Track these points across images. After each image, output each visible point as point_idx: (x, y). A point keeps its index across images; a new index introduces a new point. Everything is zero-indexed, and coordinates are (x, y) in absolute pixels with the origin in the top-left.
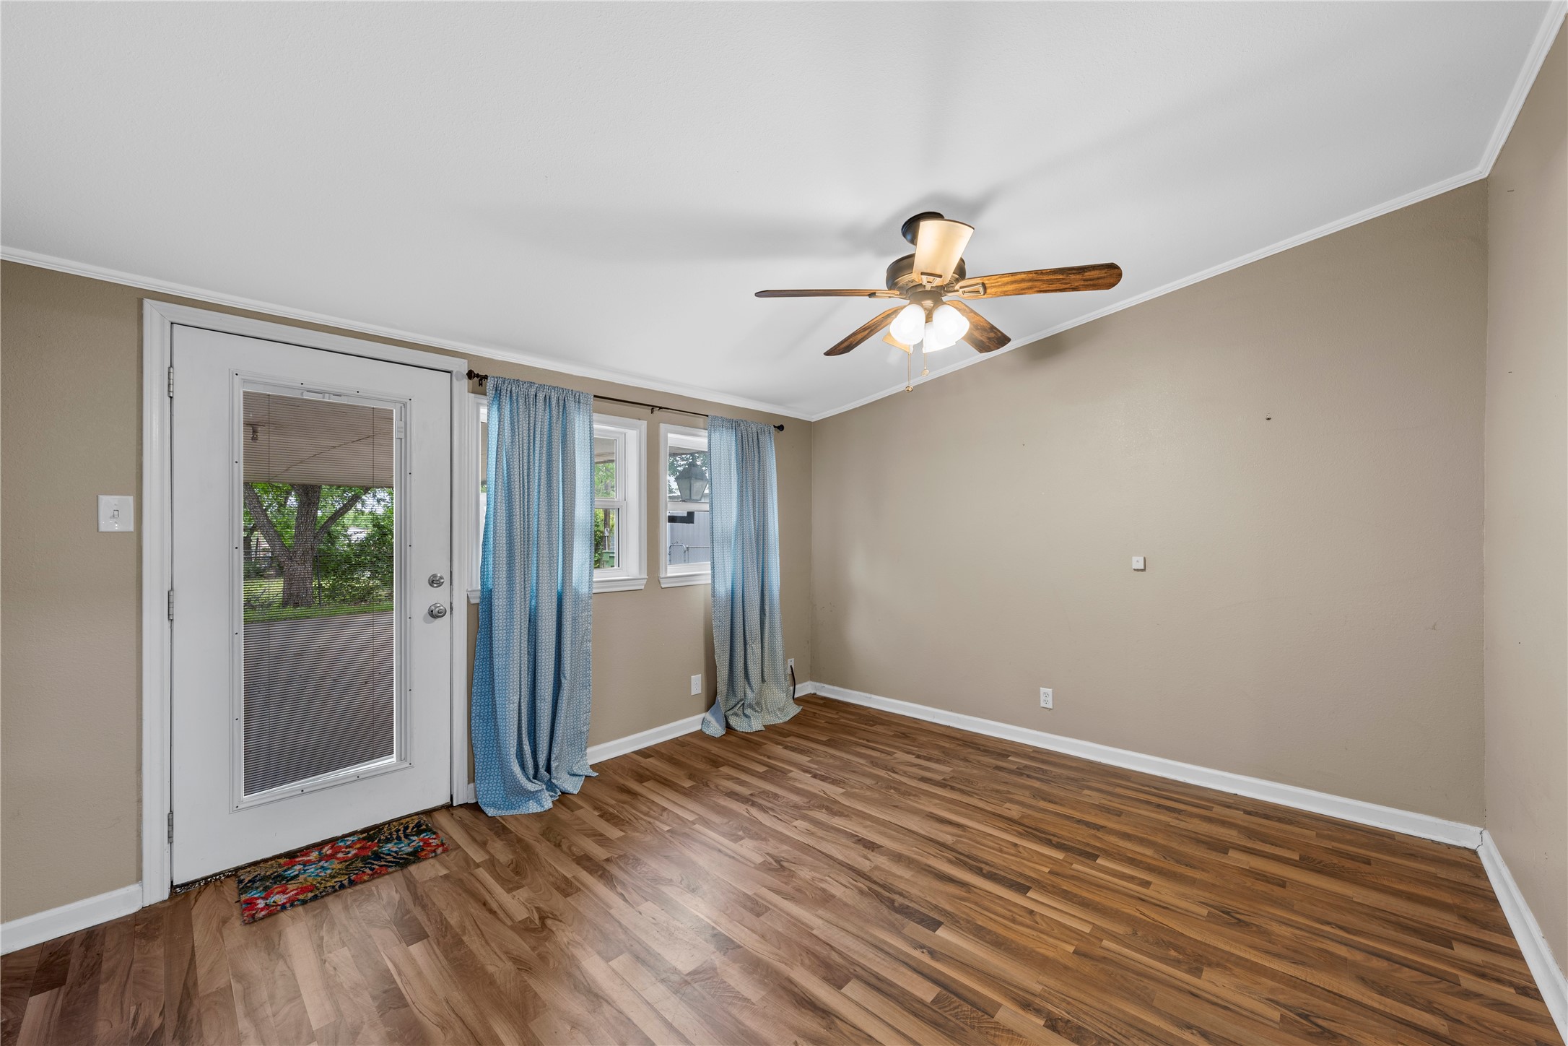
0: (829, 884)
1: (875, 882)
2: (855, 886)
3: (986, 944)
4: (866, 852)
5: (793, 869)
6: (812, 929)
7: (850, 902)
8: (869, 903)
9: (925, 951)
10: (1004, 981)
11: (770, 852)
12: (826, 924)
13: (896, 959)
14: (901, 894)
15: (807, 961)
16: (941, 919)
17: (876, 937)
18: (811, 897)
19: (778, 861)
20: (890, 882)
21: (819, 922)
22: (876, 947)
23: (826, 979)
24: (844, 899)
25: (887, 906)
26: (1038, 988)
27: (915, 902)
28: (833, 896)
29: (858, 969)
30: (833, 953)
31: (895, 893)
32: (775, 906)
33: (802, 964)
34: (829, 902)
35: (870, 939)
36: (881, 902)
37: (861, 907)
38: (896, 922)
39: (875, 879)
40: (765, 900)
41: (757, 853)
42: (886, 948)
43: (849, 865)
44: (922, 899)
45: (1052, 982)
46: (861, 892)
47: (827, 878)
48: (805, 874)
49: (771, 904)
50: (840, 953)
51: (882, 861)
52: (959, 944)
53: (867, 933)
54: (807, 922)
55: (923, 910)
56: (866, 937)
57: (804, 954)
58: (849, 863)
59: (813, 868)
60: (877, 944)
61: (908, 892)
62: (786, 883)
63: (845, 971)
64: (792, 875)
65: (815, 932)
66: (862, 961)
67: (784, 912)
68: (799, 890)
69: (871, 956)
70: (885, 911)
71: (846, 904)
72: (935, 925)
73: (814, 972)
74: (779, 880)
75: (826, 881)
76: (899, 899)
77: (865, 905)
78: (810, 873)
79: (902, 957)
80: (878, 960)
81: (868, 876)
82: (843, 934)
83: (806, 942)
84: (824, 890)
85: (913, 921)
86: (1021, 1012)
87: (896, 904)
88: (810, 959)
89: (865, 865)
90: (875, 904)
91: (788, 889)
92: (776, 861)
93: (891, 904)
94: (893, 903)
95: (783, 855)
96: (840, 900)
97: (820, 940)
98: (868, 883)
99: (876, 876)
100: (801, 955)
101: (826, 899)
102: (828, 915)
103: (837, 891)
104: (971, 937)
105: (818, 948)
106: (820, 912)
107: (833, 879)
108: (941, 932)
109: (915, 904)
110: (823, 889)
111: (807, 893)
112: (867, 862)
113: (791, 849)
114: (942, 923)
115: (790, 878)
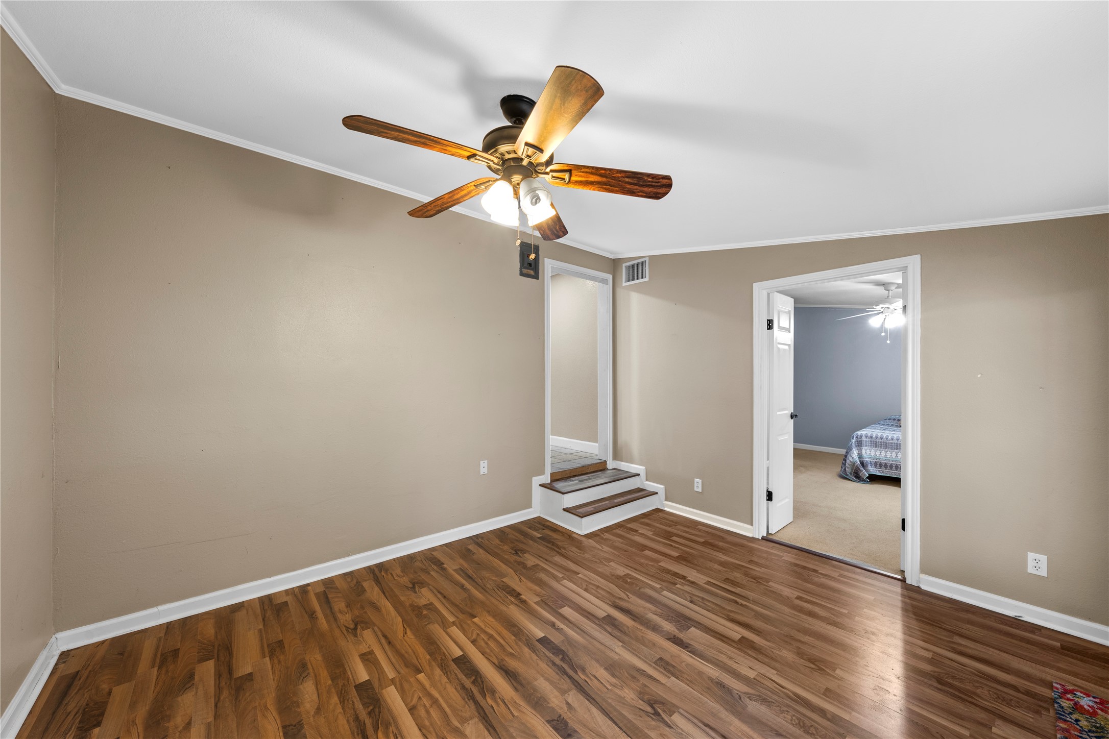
0: (608, 681)
1: (570, 677)
2: (587, 676)
3: (519, 626)
4: (567, 715)
5: (640, 701)
6: (622, 646)
7: (594, 663)
8: (580, 660)
9: (557, 627)
10: (525, 610)
11: (668, 729)
12: (613, 649)
13: (575, 625)
14: (554, 664)
15: (626, 628)
16: (537, 644)
17: (583, 637)
18: (624, 670)
19: (657, 714)
20: (557, 676)
21: (617, 650)
22: (584, 632)
23: (615, 619)
24: (598, 665)
25: (568, 656)
26: (512, 607)
27: (547, 657)
28: (606, 669)
29: (597, 622)
30: (610, 631)
31: (558, 666)
32: (650, 665)
33: (628, 627)
34: (610, 665)
35: (587, 636)
36: (571, 660)
37: (586, 658)
38: (566, 644)
39: (568, 681)
40: (659, 671)
41: (682, 730)
42: (578, 630)
43: (588, 700)
44: (540, 659)
45: (503, 608)
46: (583, 670)
47: (610, 688)
48: (629, 695)
49: (654, 667)
50: (606, 631)
51: (555, 700)
52: (534, 628)
53: (587, 640)
54: (625, 651)
55: (544, 650)
56: (588, 638)
57: (627, 632)
58: (587, 702)
59: (621, 700)
60: (582, 633)
61: (548, 665)
62: (645, 686)
63: (604, 622)
64: (641, 694)
65: (621, 644)
66: (594, 626)
67: (643, 660)
68: (634, 677)
69: (588, 628)
70: (571, 653)
71: (597, 661)
72: (544, 641)
73: (621, 623)
74: (652, 690)
75: (612, 685)
76: (557, 661)
77: (583, 659)
78: (625, 695)
79: (571, 625)
80: (585, 626)
81: (574, 685)
82: (603, 641)
83: (626, 638)
84: (613, 675)
85: (554, 644)
86: (527, 600)
87: (561, 656)
88: (624, 629)
89: (574, 697)
90: (576, 659)
91: (643, 680)
92: (659, 715)
93: (565, 657)
94: (562, 658)
95: (653, 723)
96: (601, 665)
97: (617, 639)
98: (576, 677)
99: (566, 684)
100: (629, 632)
101: (612, 667)
102: (611, 654)
103: (602, 673)
104: (525, 631)
105: (619, 634)
106: (617, 657)
107: (605, 686)
108: (540, 634)
109: (548, 655)
110: (614, 677)
111: (626, 674)
112: (570, 701)
113: (646, 731)
114: (537, 640)
115: (642, 691)
